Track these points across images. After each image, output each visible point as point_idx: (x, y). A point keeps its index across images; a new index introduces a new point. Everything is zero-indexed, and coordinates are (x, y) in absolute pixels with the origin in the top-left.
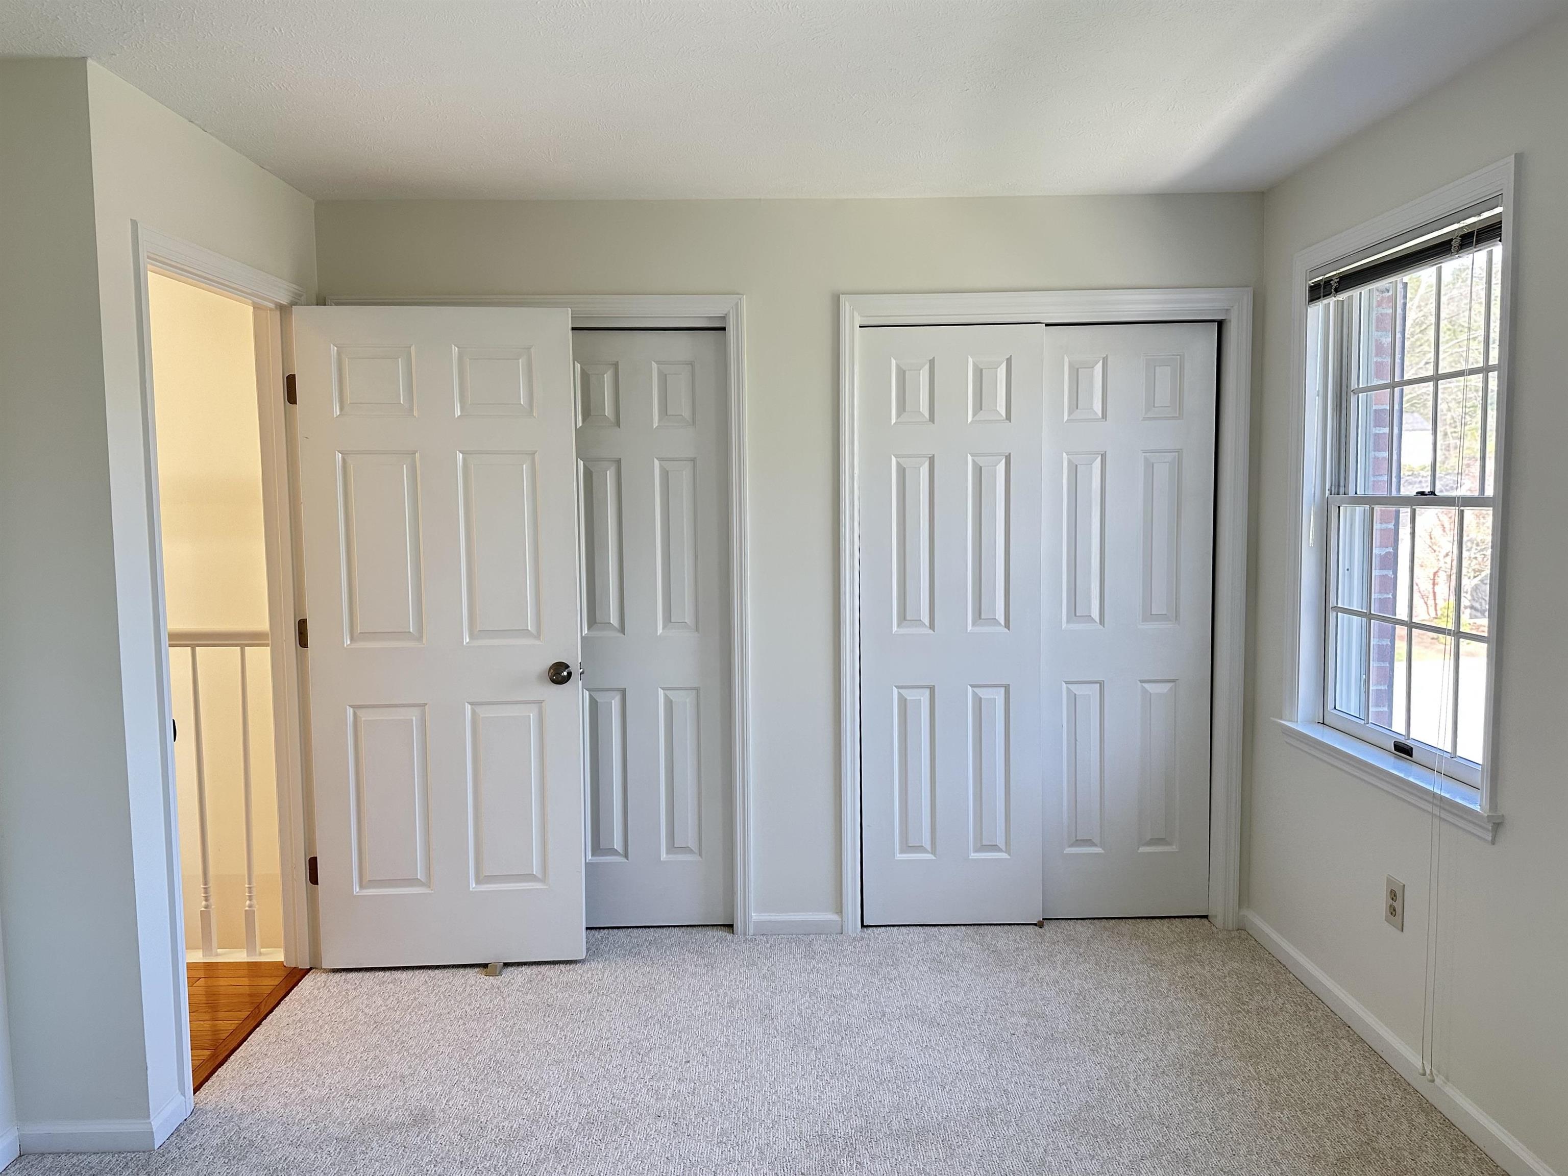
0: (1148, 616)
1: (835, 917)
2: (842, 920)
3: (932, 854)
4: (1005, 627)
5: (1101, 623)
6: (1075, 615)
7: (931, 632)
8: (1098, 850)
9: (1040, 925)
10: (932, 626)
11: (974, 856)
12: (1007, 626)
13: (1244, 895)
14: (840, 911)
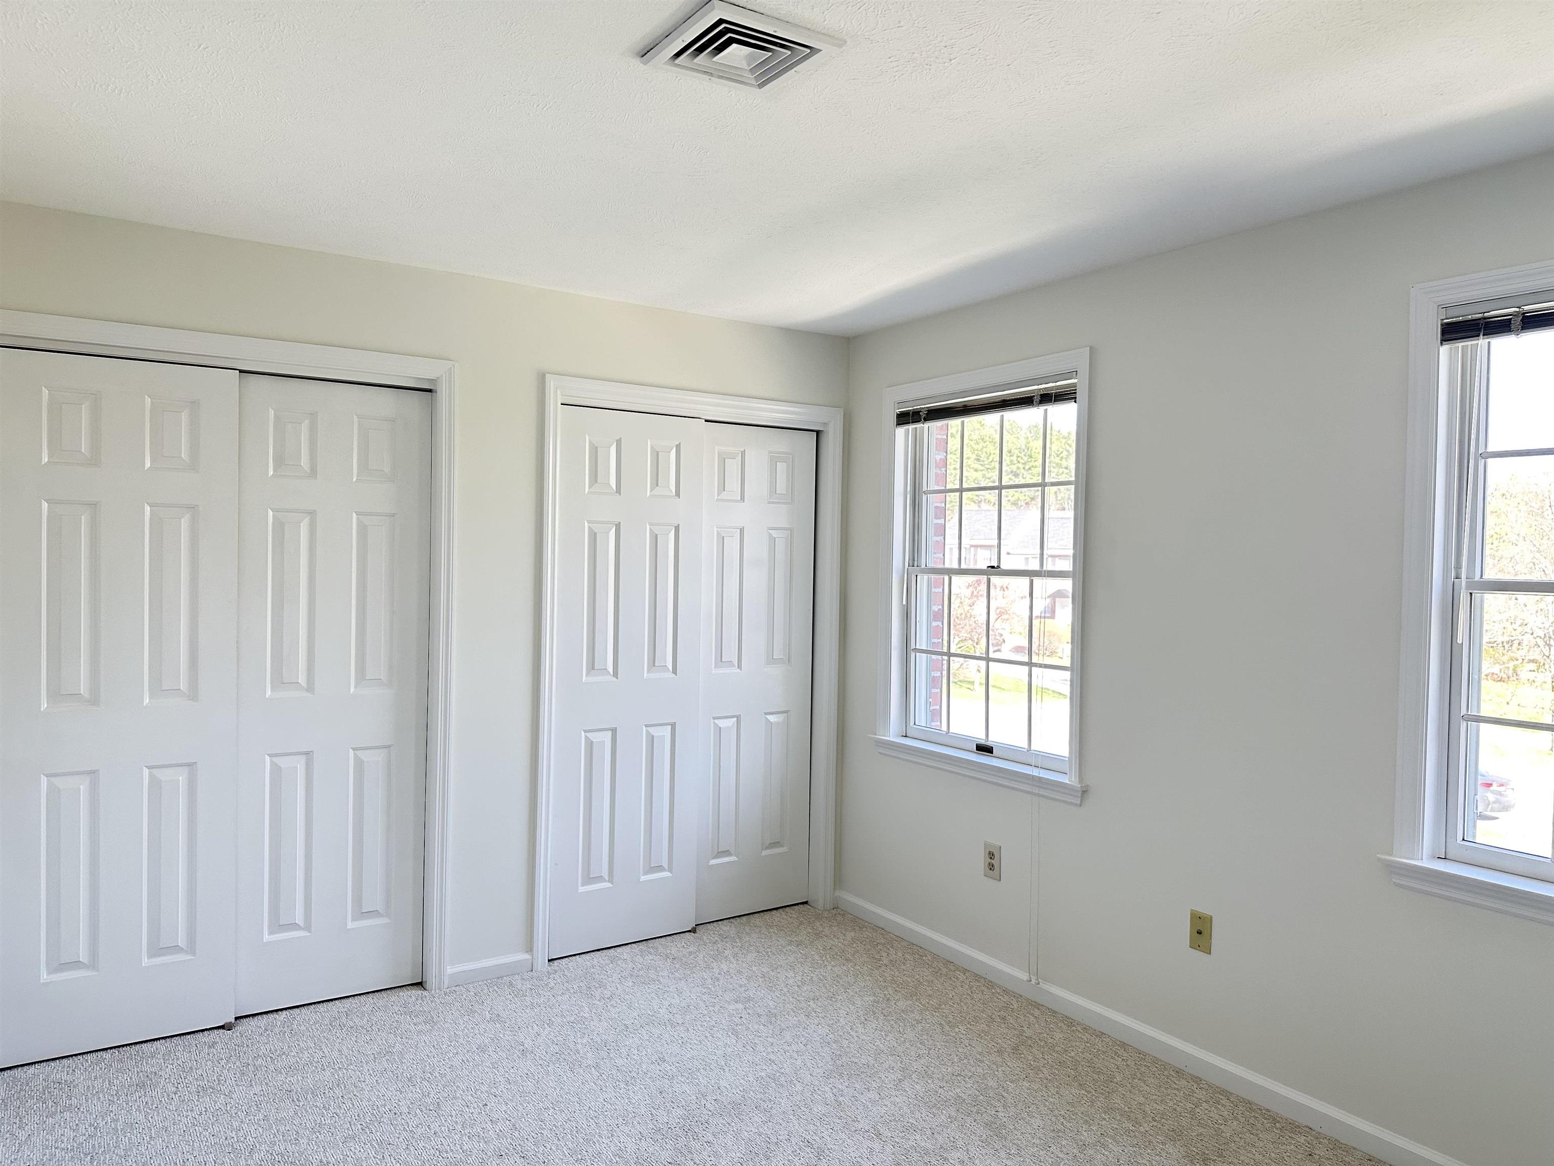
0: (771, 660)
1: (527, 956)
2: (533, 958)
3: (609, 882)
4: (673, 673)
5: (738, 668)
6: (721, 661)
7: (615, 679)
8: (733, 858)
9: (693, 931)
10: (615, 674)
11: (643, 878)
12: (675, 671)
13: (839, 880)
14: (530, 949)
